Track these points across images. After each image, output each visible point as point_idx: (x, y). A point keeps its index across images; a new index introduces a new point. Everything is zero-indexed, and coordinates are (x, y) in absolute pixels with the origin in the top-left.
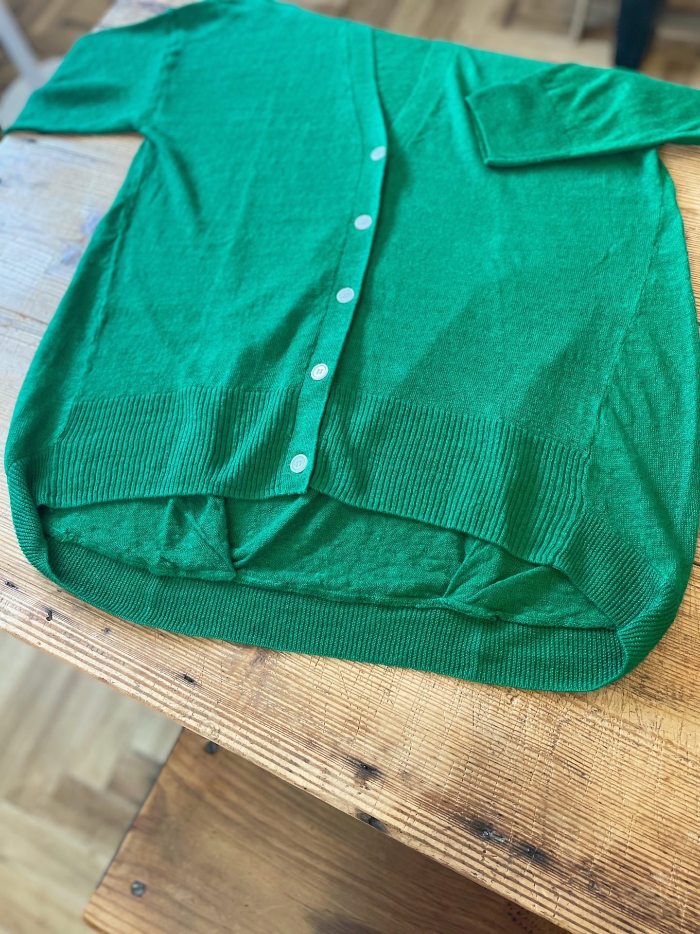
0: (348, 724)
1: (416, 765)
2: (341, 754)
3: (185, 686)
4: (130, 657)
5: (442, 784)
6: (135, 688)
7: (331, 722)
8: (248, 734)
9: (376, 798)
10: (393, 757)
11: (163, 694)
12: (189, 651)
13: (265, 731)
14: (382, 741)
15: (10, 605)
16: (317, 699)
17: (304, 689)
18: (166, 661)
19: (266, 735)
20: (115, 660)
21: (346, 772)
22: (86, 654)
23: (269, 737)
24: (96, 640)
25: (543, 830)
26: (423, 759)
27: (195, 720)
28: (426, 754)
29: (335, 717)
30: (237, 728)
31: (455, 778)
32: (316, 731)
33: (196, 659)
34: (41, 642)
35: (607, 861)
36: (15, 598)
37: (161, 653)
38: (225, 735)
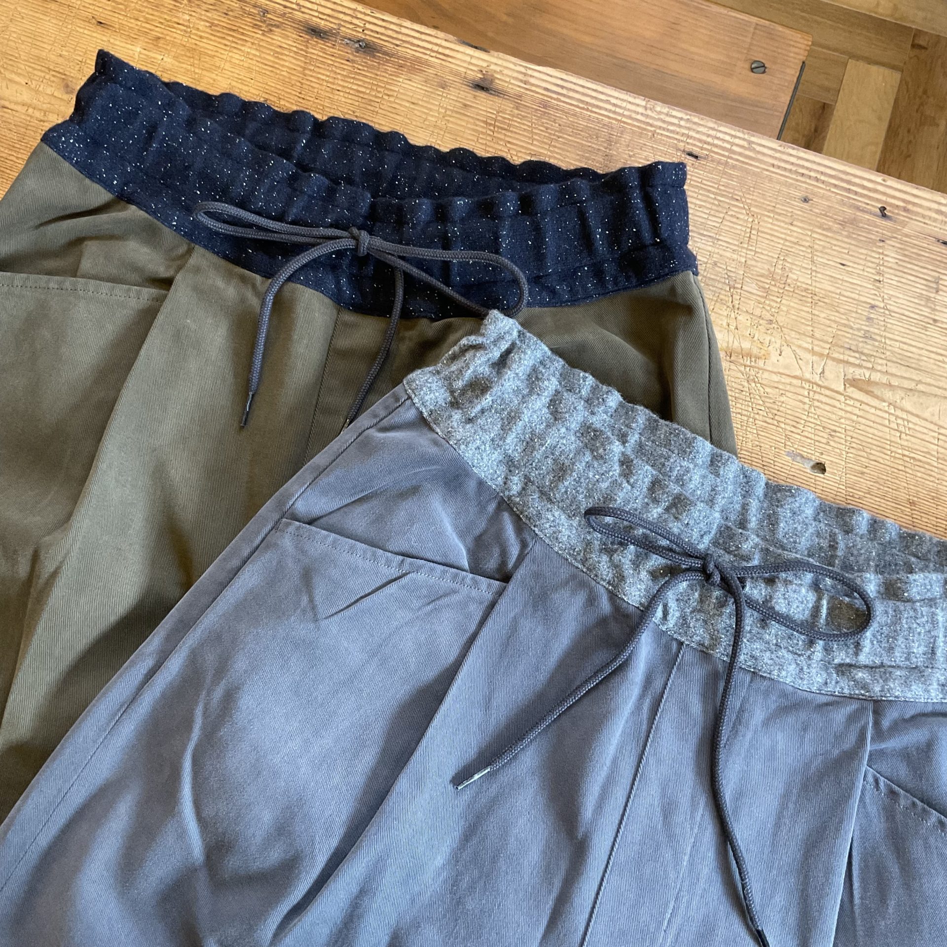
0: (506, 127)
1: (433, 95)
2: (511, 98)
3: (694, 148)
4: (767, 173)
5: (407, 82)
6: (753, 143)
7: (525, 127)
8: (613, 109)
9: (470, 63)
10: (456, 101)
11: (718, 138)
12: (699, 185)
13: (596, 113)
14: (469, 114)
15: (939, 221)
16: (543, 148)
19: (594, 110)
20: (785, 169)
21: (504, 84)
22: (822, 173)
23: (589, 108)
24: (815, 189)
25: (307, 52)
26: (425, 101)
27: (675, 117)
28: (422, 106)
29: (521, 132)
30: (626, 113)
31: (392, 88)
32: (540, 117)
34: (883, 183)
35: (249, 33)
36: (936, 229)
37: (732, 181)
38: (638, 105)
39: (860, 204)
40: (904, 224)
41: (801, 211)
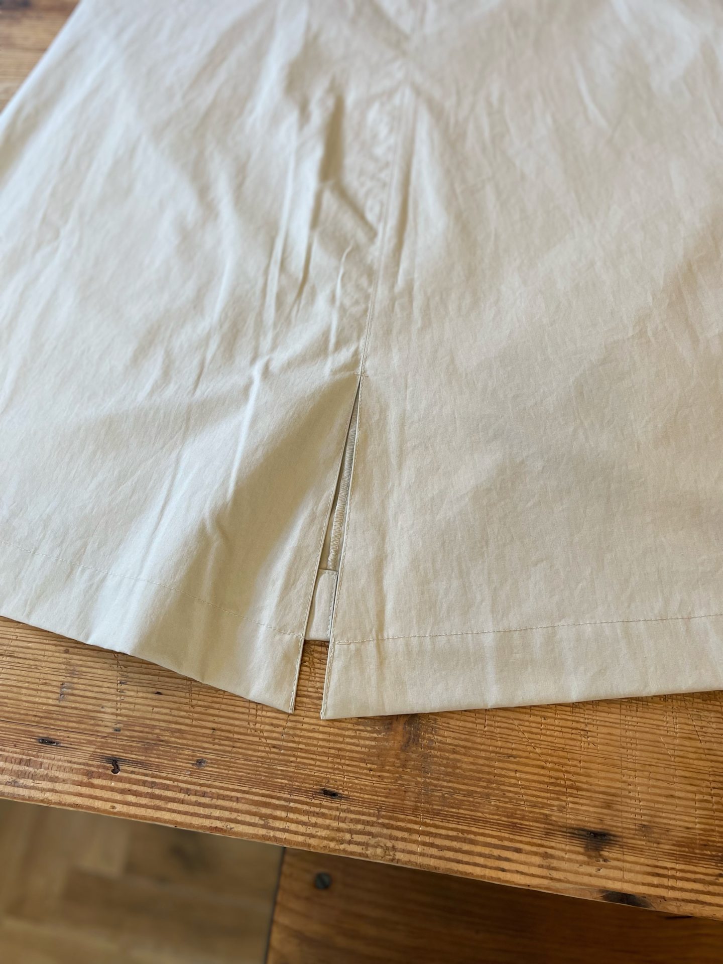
0: (552, 788)
1: (652, 813)
2: (557, 828)
3: (329, 804)
4: (243, 788)
5: (690, 825)
6: (263, 827)
7: (530, 792)
8: (432, 840)
9: (621, 869)
10: (622, 811)
11: (303, 823)
12: (318, 757)
13: (452, 829)
14: (601, 796)
15: (55, 768)
16: (502, 769)
17: (481, 761)
18: (291, 779)
19: (454, 833)
20: (224, 798)
21: (573, 848)
22: (182, 802)
23: (460, 835)
24: (190, 779)
26: (658, 802)
27: (358, 844)
28: (660, 795)
29: (533, 784)
30: (415, 837)
31: (705, 812)
32: (516, 810)
33: (330, 765)
34: (115, 805)
36: (59, 757)
37: (282, 771)
38: (403, 851)
39: (141, 770)
40: (94, 756)
41: (204, 748)
